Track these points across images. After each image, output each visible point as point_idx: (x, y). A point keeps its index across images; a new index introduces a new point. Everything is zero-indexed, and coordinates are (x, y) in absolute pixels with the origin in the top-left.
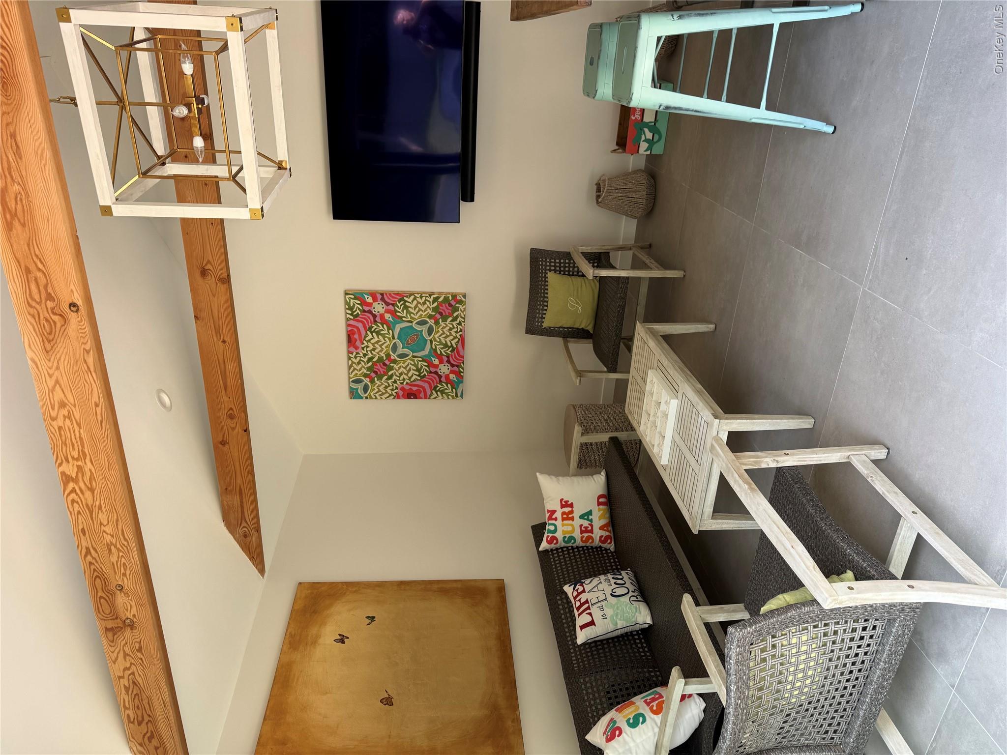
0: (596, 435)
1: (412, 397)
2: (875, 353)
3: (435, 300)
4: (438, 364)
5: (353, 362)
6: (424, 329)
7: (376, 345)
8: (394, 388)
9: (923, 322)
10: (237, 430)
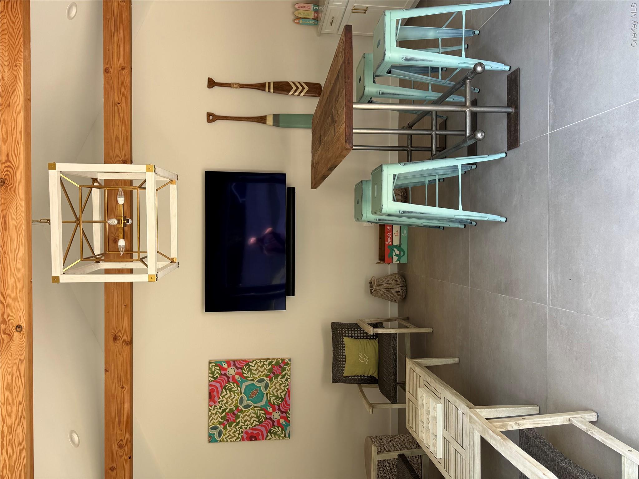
0: (386, 453)
1: (253, 439)
2: (568, 346)
3: (270, 363)
4: (272, 411)
5: (212, 413)
6: (262, 385)
7: (228, 399)
8: (241, 432)
9: (593, 316)
10: (123, 458)
